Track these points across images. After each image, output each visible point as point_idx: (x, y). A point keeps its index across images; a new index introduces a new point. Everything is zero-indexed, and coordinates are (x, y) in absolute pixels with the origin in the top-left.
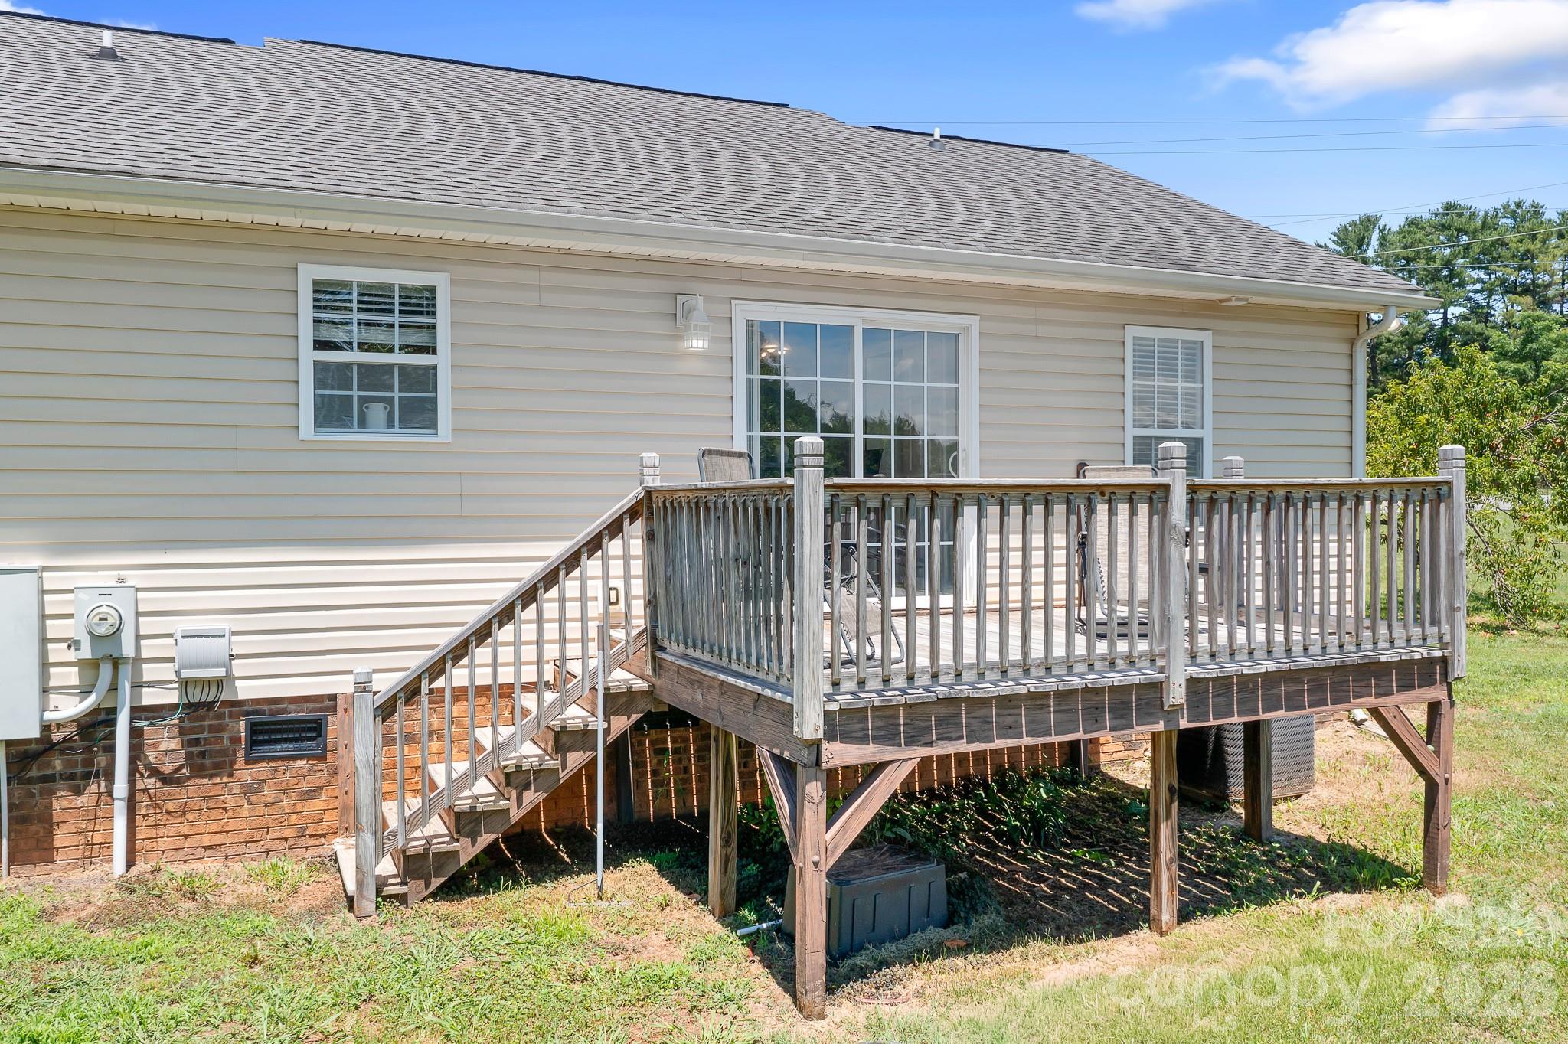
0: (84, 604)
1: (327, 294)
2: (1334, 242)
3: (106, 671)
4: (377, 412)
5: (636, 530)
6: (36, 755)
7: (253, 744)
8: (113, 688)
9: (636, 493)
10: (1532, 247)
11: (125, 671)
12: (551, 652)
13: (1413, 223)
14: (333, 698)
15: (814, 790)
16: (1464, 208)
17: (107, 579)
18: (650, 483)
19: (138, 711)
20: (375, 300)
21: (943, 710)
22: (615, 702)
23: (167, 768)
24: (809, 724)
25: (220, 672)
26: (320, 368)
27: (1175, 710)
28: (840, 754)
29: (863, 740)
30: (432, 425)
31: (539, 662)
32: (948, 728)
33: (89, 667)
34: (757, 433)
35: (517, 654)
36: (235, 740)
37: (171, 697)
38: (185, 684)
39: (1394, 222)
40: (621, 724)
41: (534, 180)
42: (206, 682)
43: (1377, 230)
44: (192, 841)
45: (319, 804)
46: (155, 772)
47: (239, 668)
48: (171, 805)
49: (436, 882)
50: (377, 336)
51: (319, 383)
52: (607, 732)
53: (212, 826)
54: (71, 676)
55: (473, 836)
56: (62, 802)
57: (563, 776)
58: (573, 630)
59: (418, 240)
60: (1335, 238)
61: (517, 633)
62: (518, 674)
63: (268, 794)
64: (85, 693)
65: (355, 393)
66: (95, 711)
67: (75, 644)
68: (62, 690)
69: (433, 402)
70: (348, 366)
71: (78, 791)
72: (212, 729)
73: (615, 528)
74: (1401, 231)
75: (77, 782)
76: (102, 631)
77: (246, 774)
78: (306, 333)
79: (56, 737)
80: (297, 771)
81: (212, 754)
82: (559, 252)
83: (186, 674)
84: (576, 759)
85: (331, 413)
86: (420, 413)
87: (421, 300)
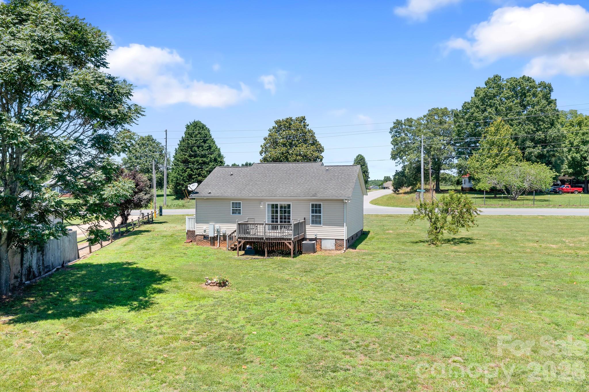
0: (217, 227)
1: (233, 203)
4: (237, 213)
6: (213, 238)
8: (218, 234)
11: (219, 232)
17: (218, 225)
19: (220, 235)
20: (236, 203)
25: (225, 233)
26: (232, 209)
27: (265, 240)
32: (247, 239)
33: (217, 232)
37: (222, 235)
46: (221, 240)
47: (227, 233)
48: (221, 243)
50: (236, 207)
51: (232, 211)
59: (239, 198)
64: (216, 234)
65: (235, 211)
67: (216, 230)
70: (234, 209)
71: (216, 241)
72: (224, 237)
76: (218, 229)
78: (231, 207)
79: (215, 237)
81: (225, 239)
83: (223, 233)
85: (233, 213)
86: (240, 213)
87: (240, 203)
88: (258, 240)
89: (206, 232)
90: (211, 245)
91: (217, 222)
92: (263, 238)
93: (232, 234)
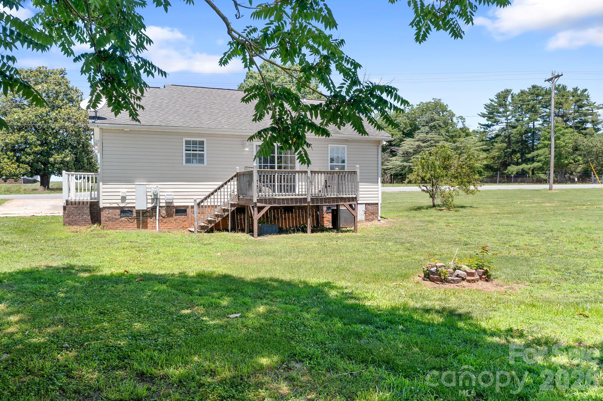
0: (153, 190)
1: (187, 143)
2: (496, 99)
3: (155, 200)
4: (195, 161)
5: (235, 179)
6: (145, 213)
7: (176, 213)
8: (156, 203)
9: (236, 173)
10: (562, 100)
11: (158, 200)
12: (223, 200)
13: (522, 92)
14: (188, 206)
15: (256, 209)
16: (539, 87)
17: (155, 186)
18: (237, 171)
19: (160, 207)
20: (195, 143)
21: (274, 200)
22: (232, 205)
23: (163, 216)
24: (255, 200)
25: (172, 201)
26: (186, 154)
27: (309, 202)
28: (259, 205)
29: (263, 203)
30: (203, 163)
31: (221, 202)
32: (274, 202)
33: (153, 199)
34: (258, 164)
35: (217, 200)
36: (174, 212)
37: (164, 205)
38: (166, 203)
39: (516, 91)
40: (233, 209)
41: (219, 122)
42: (169, 203)
43: (510, 95)
44: (167, 227)
45: (186, 223)
46: (162, 216)
47: (174, 201)
48: (164, 221)
49: (206, 230)
50: (195, 149)
51: (186, 156)
52: (231, 210)
53: (170, 225)
54: (150, 201)
55: (211, 224)
56: (149, 220)
57: (224, 216)
58: (226, 193)
59: (201, 133)
60: (496, 97)
61: (217, 193)
62: (217, 204)
63: (178, 221)
64: (152, 204)
65: (191, 158)
66: (154, 206)
67: (151, 196)
68: (149, 203)
69: (204, 159)
70: (190, 154)
71: (151, 218)
72: (170, 210)
73: (232, 178)
74: (519, 94)
75: (151, 217)
76: (155, 194)
77: (175, 217)
78: (184, 149)
79: (148, 210)
80: (182, 217)
81: (170, 214)
82: (224, 134)
83: (167, 201)
84: (226, 213)
85: (188, 161)
86: (201, 161)
87: (202, 143)
88: (296, 202)
89: (127, 201)
90: (138, 227)
91: (151, 180)
92: (306, 199)
93: (202, 201)
